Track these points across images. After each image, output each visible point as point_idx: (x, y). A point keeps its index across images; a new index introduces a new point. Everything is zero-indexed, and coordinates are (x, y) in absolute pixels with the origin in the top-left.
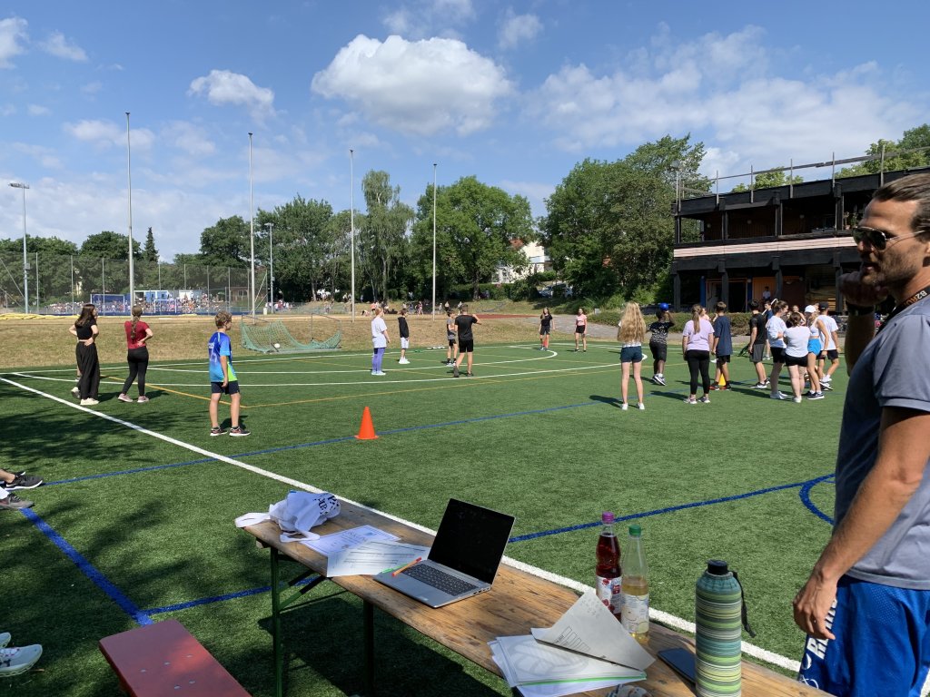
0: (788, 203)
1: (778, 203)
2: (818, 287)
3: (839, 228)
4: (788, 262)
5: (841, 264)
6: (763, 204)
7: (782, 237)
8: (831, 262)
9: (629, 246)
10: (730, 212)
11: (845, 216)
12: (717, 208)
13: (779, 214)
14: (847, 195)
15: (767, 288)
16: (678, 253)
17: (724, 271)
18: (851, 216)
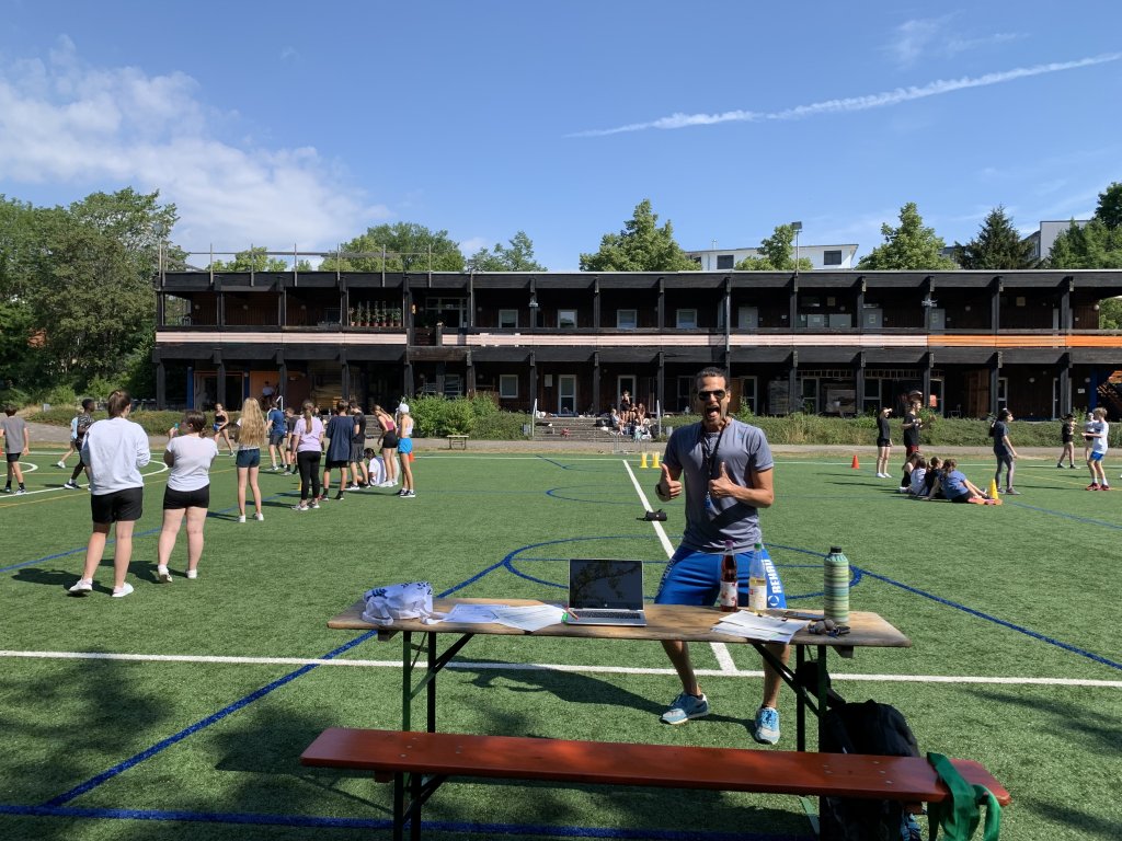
0: (292, 291)
1: (282, 290)
2: (321, 385)
3: (345, 323)
4: (293, 356)
5: (348, 361)
6: (266, 289)
7: (286, 328)
8: (338, 358)
9: (83, 322)
10: (226, 293)
11: (351, 312)
12: (212, 287)
13: (283, 302)
14: (351, 290)
15: (267, 383)
16: (162, 337)
17: (220, 362)
18: (355, 313)
